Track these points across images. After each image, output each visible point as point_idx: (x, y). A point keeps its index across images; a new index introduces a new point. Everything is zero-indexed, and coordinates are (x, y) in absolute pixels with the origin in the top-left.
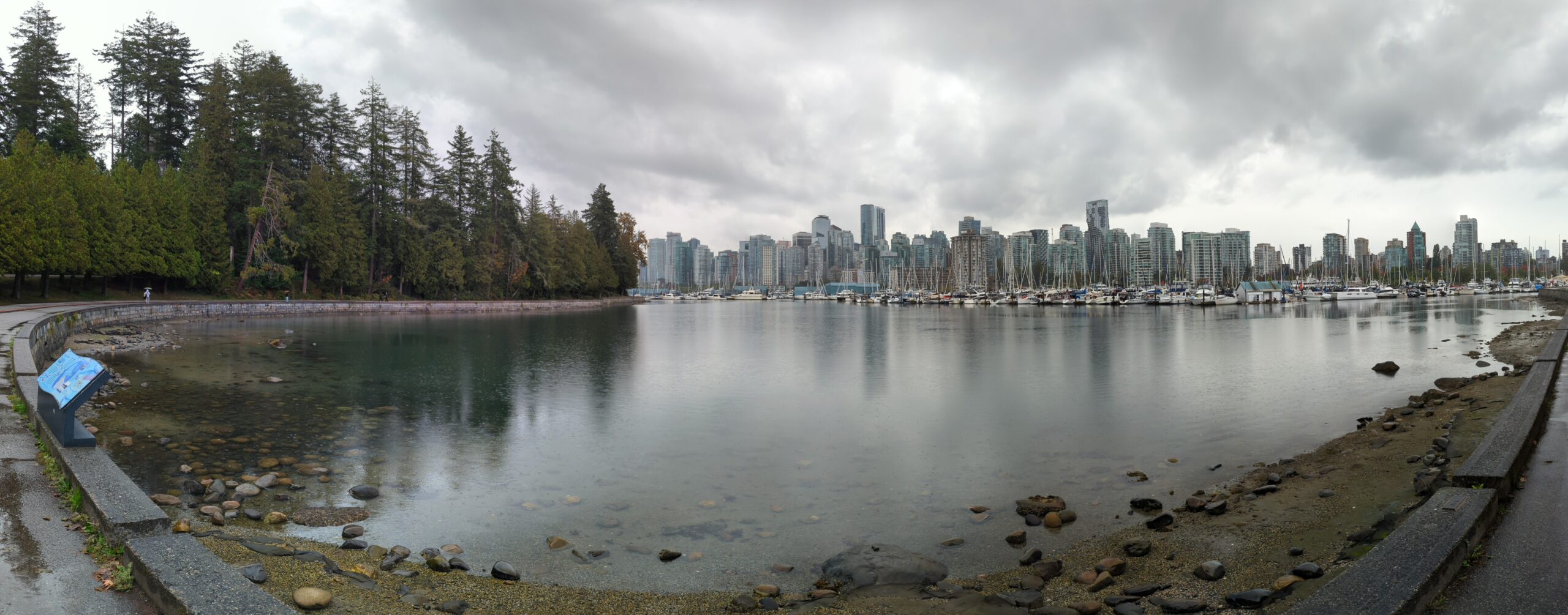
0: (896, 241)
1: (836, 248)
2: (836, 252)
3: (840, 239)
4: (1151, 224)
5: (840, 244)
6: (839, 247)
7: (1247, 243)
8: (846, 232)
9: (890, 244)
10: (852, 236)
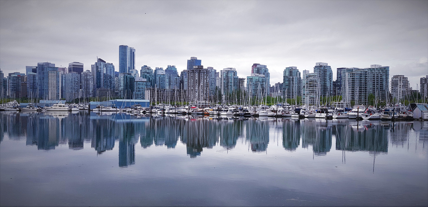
0: (144, 71)
1: (102, 74)
2: (102, 77)
3: (105, 68)
4: (317, 64)
5: (105, 72)
6: (104, 74)
7: (387, 75)
8: (109, 64)
9: (139, 73)
10: (113, 67)
